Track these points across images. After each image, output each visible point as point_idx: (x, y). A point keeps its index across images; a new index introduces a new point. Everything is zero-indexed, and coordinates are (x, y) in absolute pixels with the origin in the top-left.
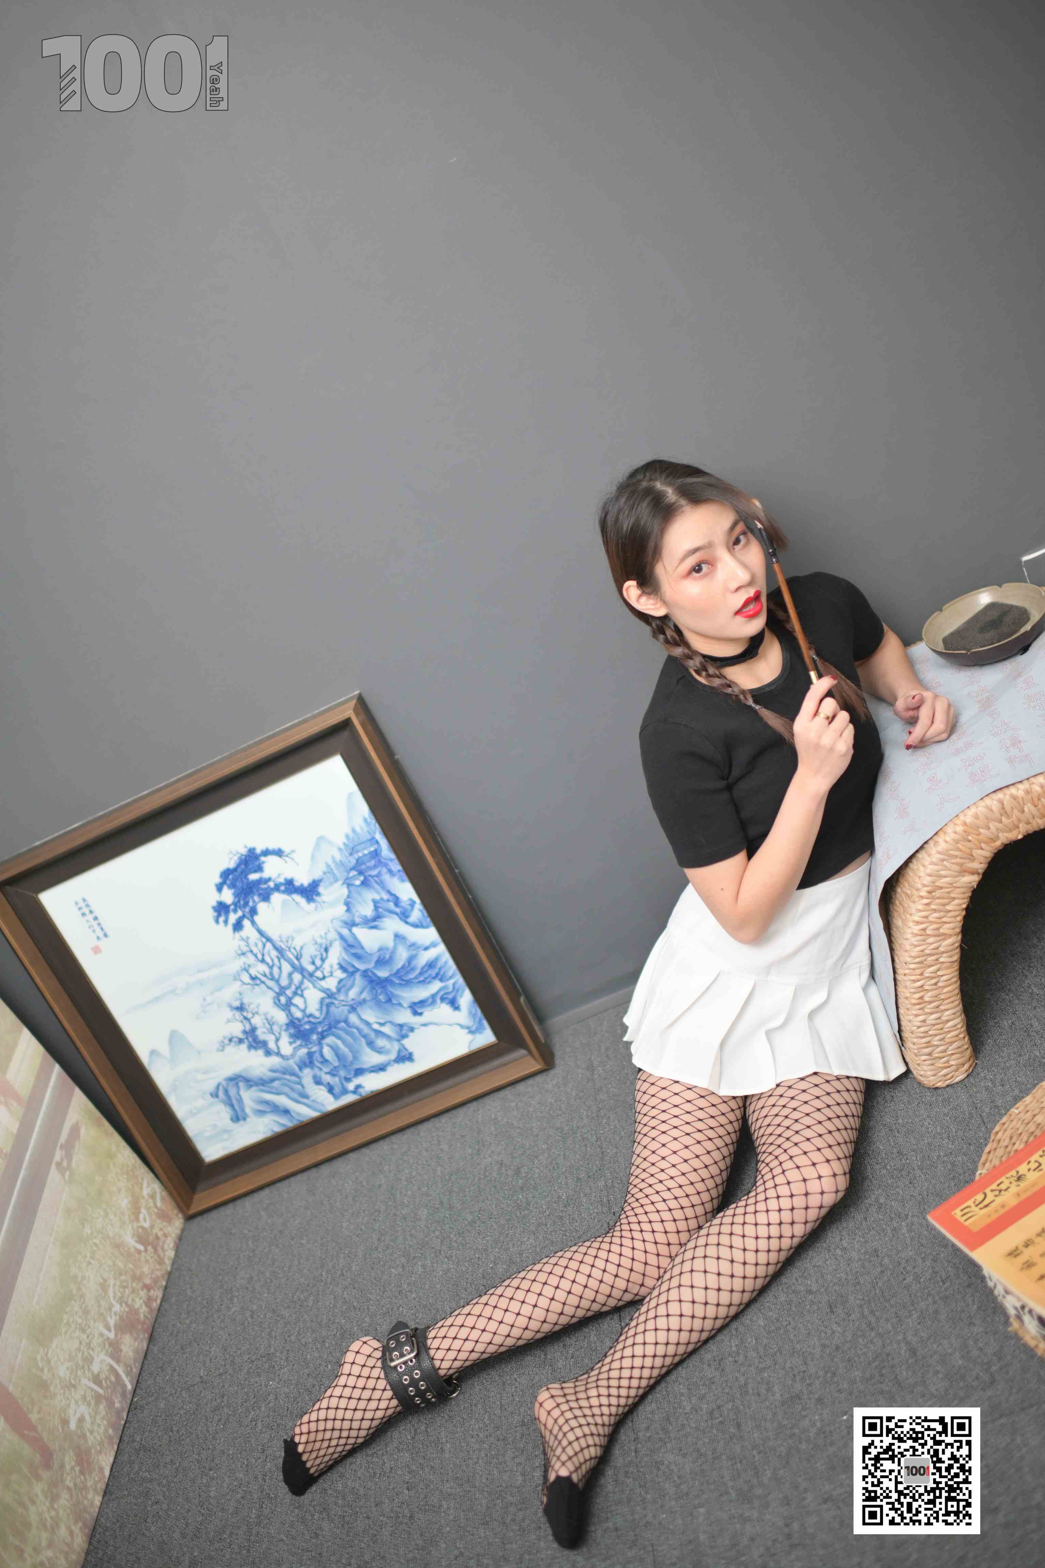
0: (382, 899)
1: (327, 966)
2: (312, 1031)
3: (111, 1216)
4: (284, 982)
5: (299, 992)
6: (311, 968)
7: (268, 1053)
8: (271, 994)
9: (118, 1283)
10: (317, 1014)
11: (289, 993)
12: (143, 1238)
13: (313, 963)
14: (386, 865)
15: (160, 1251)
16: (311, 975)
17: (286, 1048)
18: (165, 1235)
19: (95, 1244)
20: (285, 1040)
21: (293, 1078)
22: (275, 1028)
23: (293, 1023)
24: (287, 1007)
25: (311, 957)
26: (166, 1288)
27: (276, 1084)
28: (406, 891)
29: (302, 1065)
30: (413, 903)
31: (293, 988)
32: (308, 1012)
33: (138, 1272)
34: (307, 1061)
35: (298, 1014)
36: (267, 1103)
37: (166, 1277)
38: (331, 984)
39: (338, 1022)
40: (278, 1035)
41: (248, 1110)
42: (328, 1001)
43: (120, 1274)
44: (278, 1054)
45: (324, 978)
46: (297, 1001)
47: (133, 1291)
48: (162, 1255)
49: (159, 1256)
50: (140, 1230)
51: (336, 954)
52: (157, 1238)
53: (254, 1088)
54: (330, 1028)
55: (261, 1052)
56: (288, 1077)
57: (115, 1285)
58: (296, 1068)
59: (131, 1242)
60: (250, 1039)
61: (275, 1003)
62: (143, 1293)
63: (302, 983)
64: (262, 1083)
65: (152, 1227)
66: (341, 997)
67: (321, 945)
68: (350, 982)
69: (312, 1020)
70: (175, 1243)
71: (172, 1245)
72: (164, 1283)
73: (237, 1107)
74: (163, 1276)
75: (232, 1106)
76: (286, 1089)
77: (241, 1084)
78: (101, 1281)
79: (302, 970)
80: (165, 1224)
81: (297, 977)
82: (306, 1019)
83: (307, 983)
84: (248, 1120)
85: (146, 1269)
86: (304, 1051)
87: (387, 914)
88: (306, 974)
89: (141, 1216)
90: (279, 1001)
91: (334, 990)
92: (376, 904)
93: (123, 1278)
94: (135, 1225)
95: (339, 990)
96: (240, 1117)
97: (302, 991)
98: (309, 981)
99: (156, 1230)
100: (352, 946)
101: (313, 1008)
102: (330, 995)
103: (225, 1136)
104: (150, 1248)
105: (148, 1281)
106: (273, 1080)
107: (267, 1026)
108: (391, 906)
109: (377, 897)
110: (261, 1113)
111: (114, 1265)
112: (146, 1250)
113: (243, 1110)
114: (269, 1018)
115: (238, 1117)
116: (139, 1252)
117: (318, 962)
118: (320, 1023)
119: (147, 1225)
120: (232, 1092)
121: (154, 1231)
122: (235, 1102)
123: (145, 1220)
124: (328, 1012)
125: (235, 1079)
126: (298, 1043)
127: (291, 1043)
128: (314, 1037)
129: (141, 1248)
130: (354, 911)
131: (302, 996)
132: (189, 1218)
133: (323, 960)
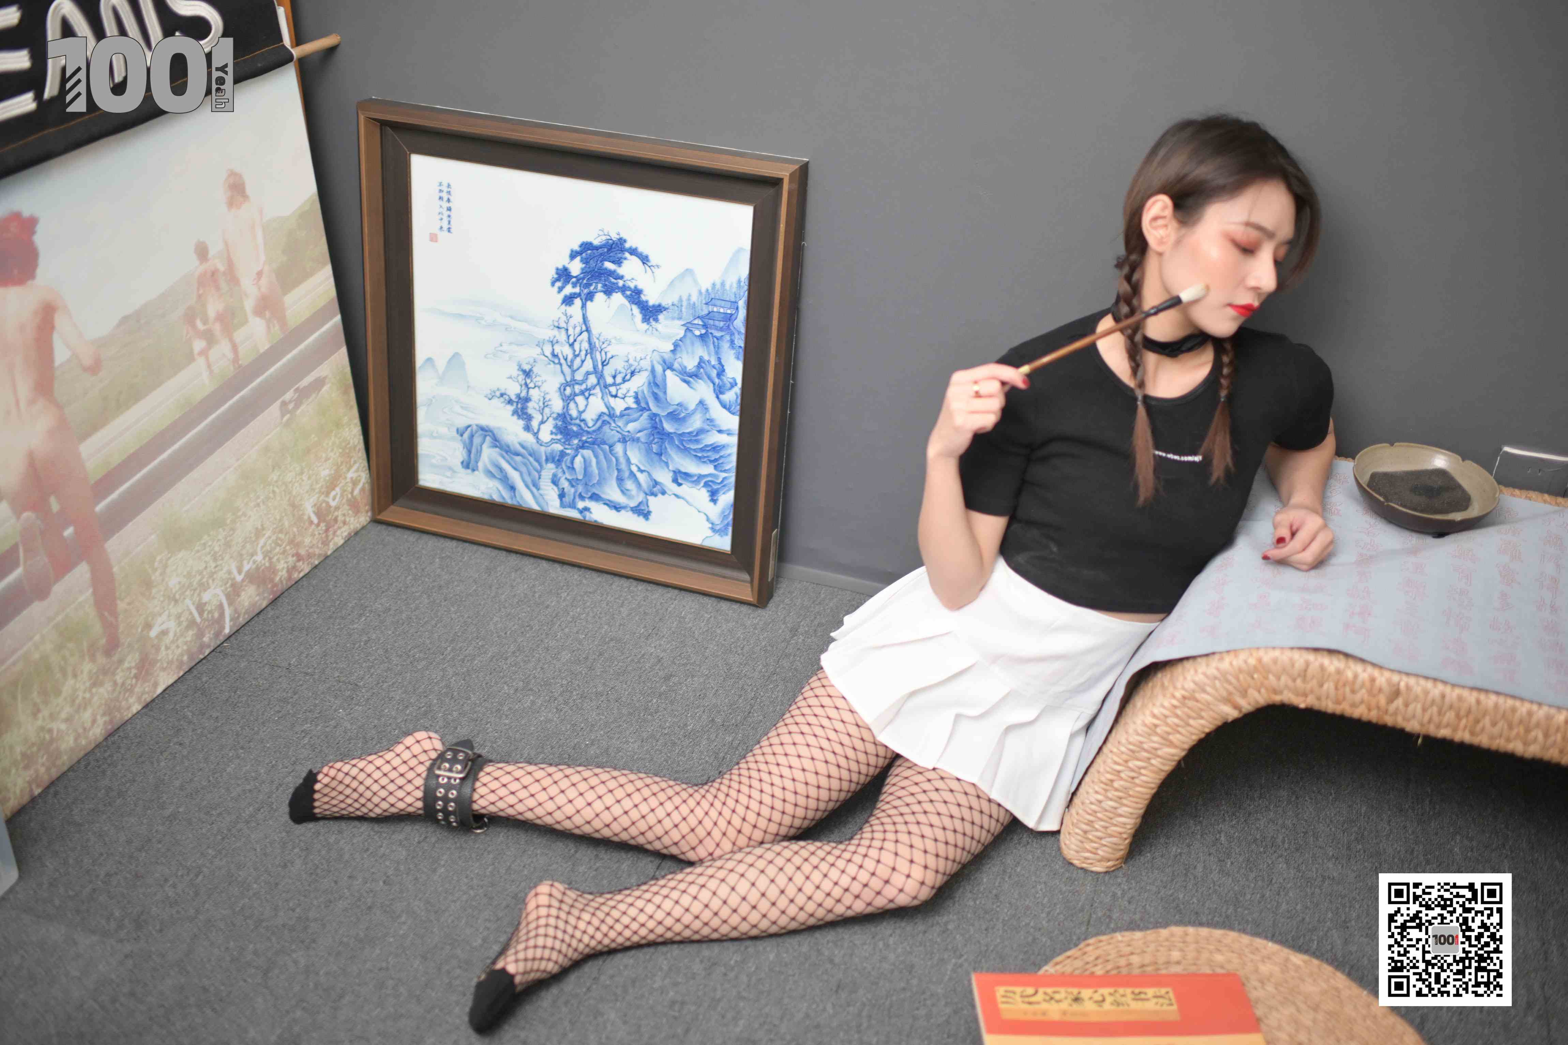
0: (709, 362)
1: (625, 386)
2: (577, 435)
3: (305, 477)
4: (579, 376)
5: (587, 394)
6: (609, 380)
7: (528, 428)
8: (561, 379)
9: (274, 537)
10: (590, 424)
11: (577, 388)
12: (322, 513)
13: (614, 377)
14: (732, 334)
15: (331, 533)
16: (606, 386)
17: (546, 434)
18: (344, 523)
19: (274, 492)
20: (549, 427)
21: (536, 464)
22: (547, 410)
23: (564, 417)
24: (568, 399)
25: (616, 371)
26: (316, 567)
27: (518, 459)
28: (735, 369)
29: (550, 458)
30: (733, 385)
31: (584, 387)
32: (584, 416)
33: (298, 539)
34: (557, 458)
35: (574, 413)
36: (501, 470)
37: (322, 559)
38: (619, 406)
39: (604, 443)
40: (545, 418)
41: (480, 465)
42: (606, 418)
43: (281, 531)
44: (536, 434)
45: (616, 396)
46: (580, 400)
47: (284, 552)
48: (331, 537)
49: (327, 536)
50: (324, 505)
51: (639, 383)
52: (336, 520)
53: (497, 450)
54: (593, 443)
55: (521, 423)
56: (531, 459)
57: (270, 537)
58: (544, 458)
59: (309, 510)
60: (519, 406)
61: (560, 388)
62: (291, 560)
63: (594, 387)
64: (507, 450)
65: (337, 508)
66: (620, 423)
67: (631, 365)
68: (636, 415)
69: (582, 424)
70: (349, 534)
71: (345, 534)
72: (317, 562)
73: (472, 456)
74: (320, 555)
75: (470, 452)
76: (524, 469)
77: (488, 439)
78: (260, 527)
79: (600, 377)
80: (350, 512)
81: (593, 380)
82: (578, 421)
83: (597, 390)
84: (476, 472)
85: (307, 540)
86: (558, 447)
87: (705, 377)
88: (602, 382)
89: (333, 493)
90: (565, 390)
91: (618, 413)
92: (701, 363)
93: (281, 536)
94: (322, 497)
95: (622, 415)
96: (471, 466)
97: (590, 395)
98: (601, 390)
99: (339, 513)
100: (657, 386)
101: (590, 416)
102: (612, 415)
103: (449, 474)
104: (323, 525)
105: (303, 552)
106: (517, 454)
107: (541, 404)
108: (714, 373)
109: (706, 358)
110: (490, 474)
111: (280, 520)
112: (318, 525)
113: (477, 462)
114: (547, 398)
115: (469, 465)
116: (311, 523)
117: (619, 379)
118: (588, 433)
119: (333, 504)
120: (477, 440)
121: (336, 513)
122: (474, 451)
123: (334, 499)
124: (600, 428)
125: (485, 431)
126: (559, 437)
127: (552, 433)
128: (576, 442)
129: (316, 521)
130: (678, 355)
131: (587, 399)
132: (376, 521)
133: (624, 381)
